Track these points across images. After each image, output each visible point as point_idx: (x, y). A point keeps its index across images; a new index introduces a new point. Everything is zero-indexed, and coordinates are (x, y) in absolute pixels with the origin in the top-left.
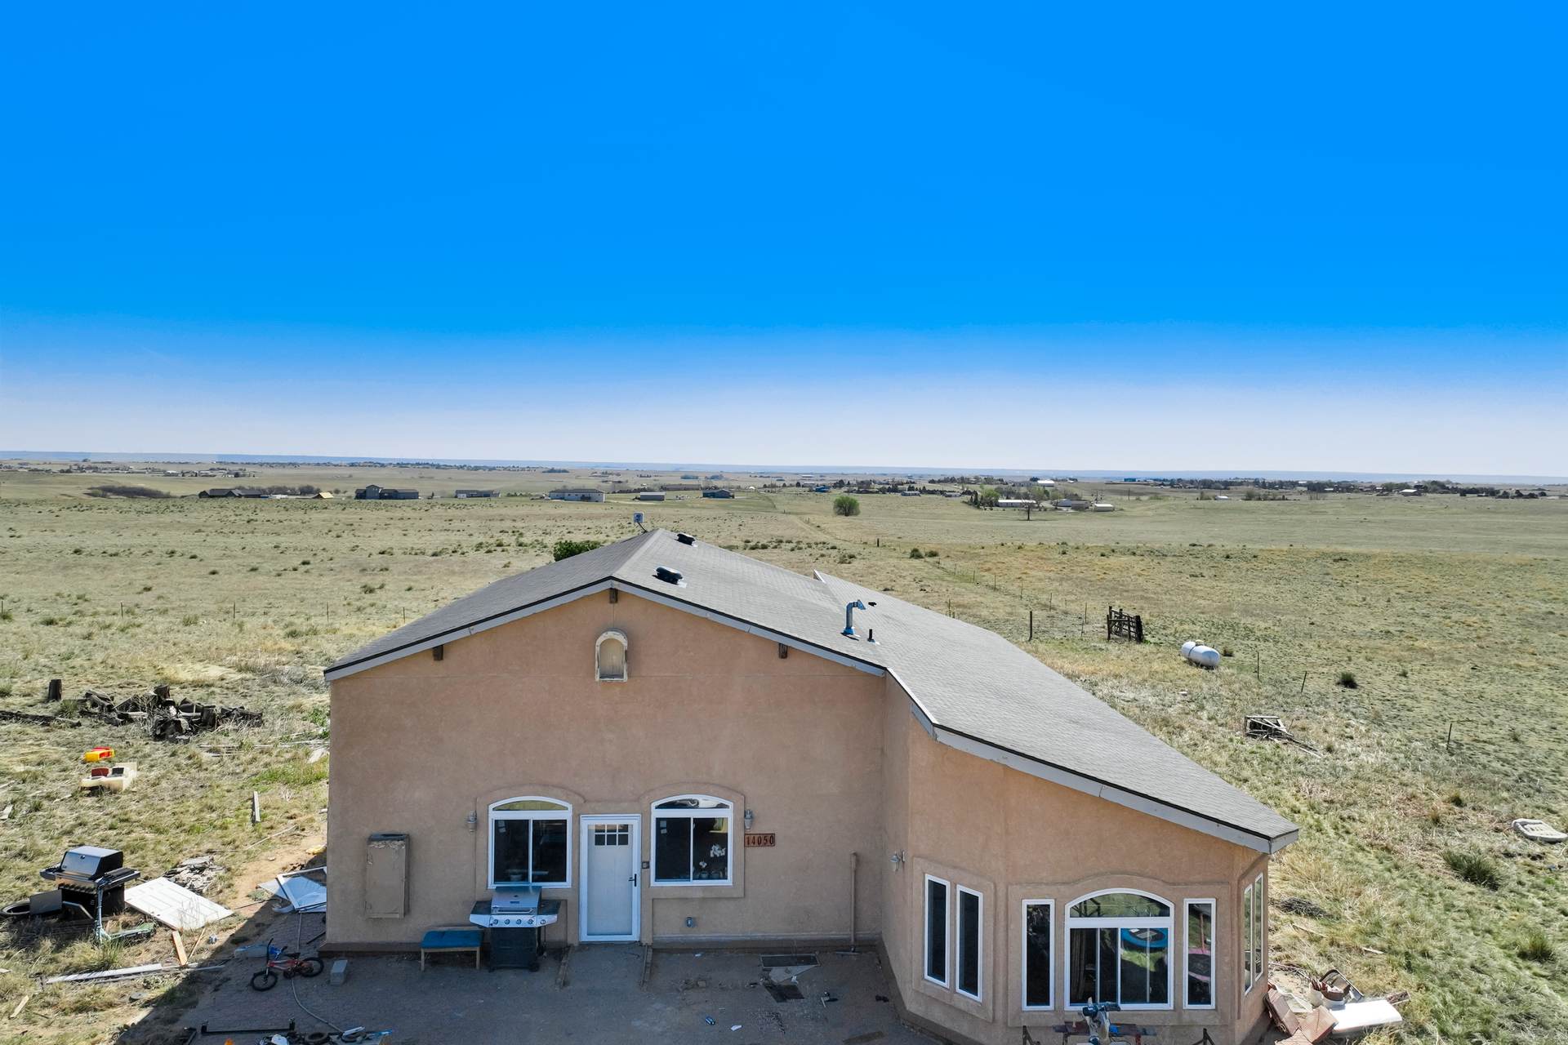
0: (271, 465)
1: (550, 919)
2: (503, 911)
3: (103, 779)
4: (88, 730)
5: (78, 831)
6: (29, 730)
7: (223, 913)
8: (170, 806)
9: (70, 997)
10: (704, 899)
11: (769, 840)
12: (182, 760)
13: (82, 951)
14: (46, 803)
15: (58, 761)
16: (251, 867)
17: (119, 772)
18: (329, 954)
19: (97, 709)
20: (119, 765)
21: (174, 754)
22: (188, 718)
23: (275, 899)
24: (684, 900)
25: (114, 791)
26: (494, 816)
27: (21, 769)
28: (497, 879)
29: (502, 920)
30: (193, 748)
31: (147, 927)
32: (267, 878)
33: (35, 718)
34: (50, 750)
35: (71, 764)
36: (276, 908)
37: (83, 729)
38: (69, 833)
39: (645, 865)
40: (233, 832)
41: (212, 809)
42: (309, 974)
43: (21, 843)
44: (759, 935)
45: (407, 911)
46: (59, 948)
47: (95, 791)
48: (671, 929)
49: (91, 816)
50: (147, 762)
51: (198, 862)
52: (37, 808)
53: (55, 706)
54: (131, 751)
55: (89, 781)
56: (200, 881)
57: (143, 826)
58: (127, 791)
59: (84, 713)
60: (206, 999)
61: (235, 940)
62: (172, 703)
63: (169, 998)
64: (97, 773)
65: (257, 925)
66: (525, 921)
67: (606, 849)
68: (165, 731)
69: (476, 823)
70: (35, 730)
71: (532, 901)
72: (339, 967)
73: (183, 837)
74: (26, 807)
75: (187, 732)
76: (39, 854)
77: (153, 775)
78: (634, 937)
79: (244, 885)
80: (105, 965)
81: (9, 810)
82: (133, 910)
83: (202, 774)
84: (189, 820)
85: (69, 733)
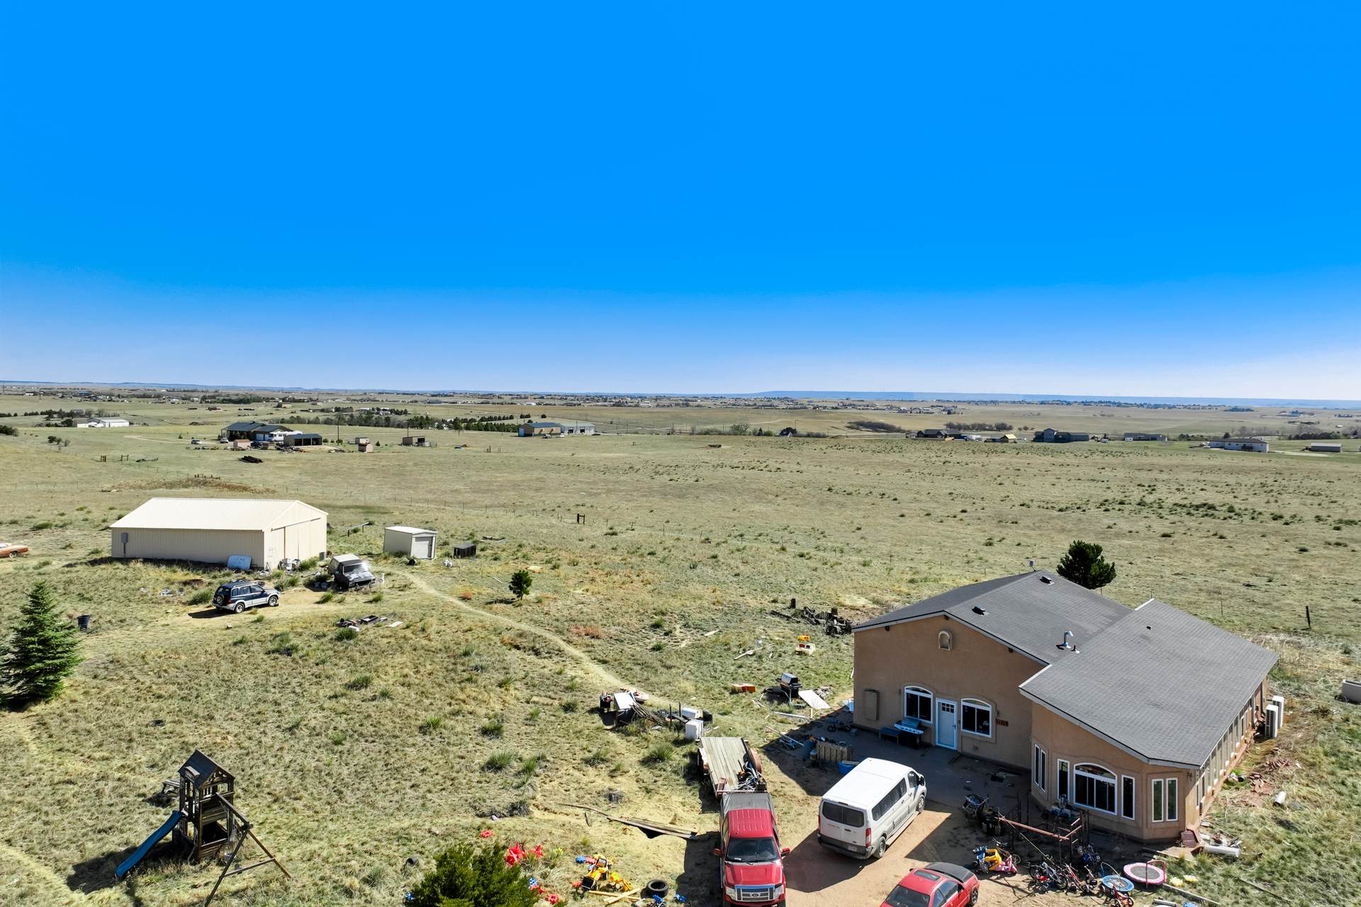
0: (977, 403)
1: (921, 732)
2: (905, 725)
3: (803, 649)
4: (803, 626)
5: (792, 667)
6: (782, 621)
7: (827, 707)
8: (824, 665)
9: (779, 718)
10: (981, 741)
11: (1006, 724)
12: (834, 646)
13: (784, 706)
14: (783, 655)
15: (789, 638)
16: (842, 694)
17: (808, 647)
18: (853, 727)
19: (808, 616)
20: (809, 644)
21: (832, 643)
22: (841, 627)
23: (845, 707)
24: (973, 739)
25: (805, 654)
26: (906, 691)
27: (777, 638)
28: (908, 714)
29: (905, 728)
30: (840, 640)
31: (804, 705)
32: (845, 699)
33: (784, 616)
34: (788, 632)
35: (793, 640)
36: (845, 710)
37: (801, 625)
38: (788, 668)
39: (959, 722)
40: (841, 681)
41: (837, 669)
42: (846, 731)
43: (774, 668)
44: (1001, 760)
45: (878, 718)
46: (779, 704)
47: (800, 653)
48: (968, 749)
49: (797, 663)
50: (821, 644)
51: (825, 688)
52: (780, 656)
53: (793, 611)
54: (816, 638)
55: (798, 649)
56: (824, 695)
57: (812, 671)
58: (811, 656)
59: (803, 617)
60: (815, 729)
61: (828, 716)
62: (836, 618)
63: (805, 726)
64: (802, 646)
65: (837, 713)
66: (912, 730)
67: (945, 713)
68: (831, 631)
69: (900, 692)
70: (784, 622)
71: (916, 725)
72: (854, 730)
73: (824, 678)
74: (777, 654)
75: (840, 633)
76: (778, 673)
77: (822, 650)
78: (954, 748)
79: (837, 699)
80: (790, 712)
81: (771, 655)
82: (801, 699)
83: (840, 654)
84: (828, 672)
85: (796, 625)
